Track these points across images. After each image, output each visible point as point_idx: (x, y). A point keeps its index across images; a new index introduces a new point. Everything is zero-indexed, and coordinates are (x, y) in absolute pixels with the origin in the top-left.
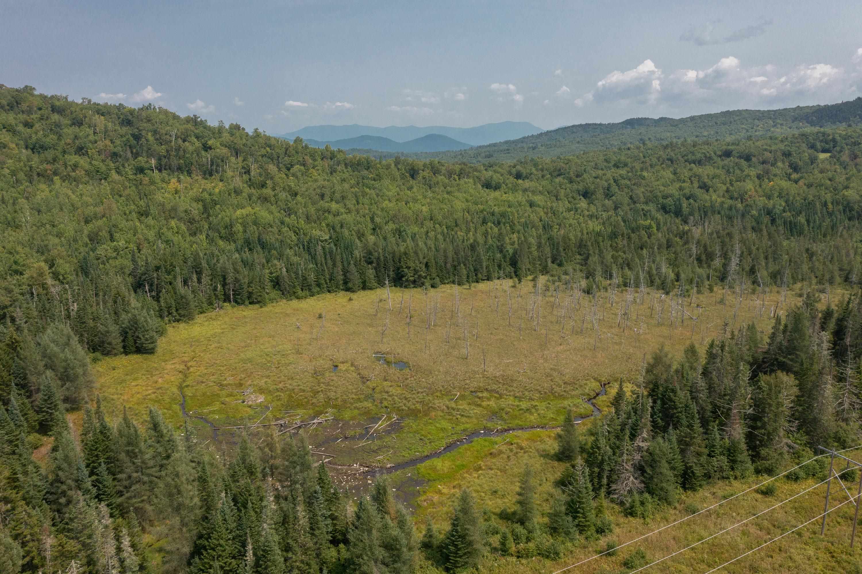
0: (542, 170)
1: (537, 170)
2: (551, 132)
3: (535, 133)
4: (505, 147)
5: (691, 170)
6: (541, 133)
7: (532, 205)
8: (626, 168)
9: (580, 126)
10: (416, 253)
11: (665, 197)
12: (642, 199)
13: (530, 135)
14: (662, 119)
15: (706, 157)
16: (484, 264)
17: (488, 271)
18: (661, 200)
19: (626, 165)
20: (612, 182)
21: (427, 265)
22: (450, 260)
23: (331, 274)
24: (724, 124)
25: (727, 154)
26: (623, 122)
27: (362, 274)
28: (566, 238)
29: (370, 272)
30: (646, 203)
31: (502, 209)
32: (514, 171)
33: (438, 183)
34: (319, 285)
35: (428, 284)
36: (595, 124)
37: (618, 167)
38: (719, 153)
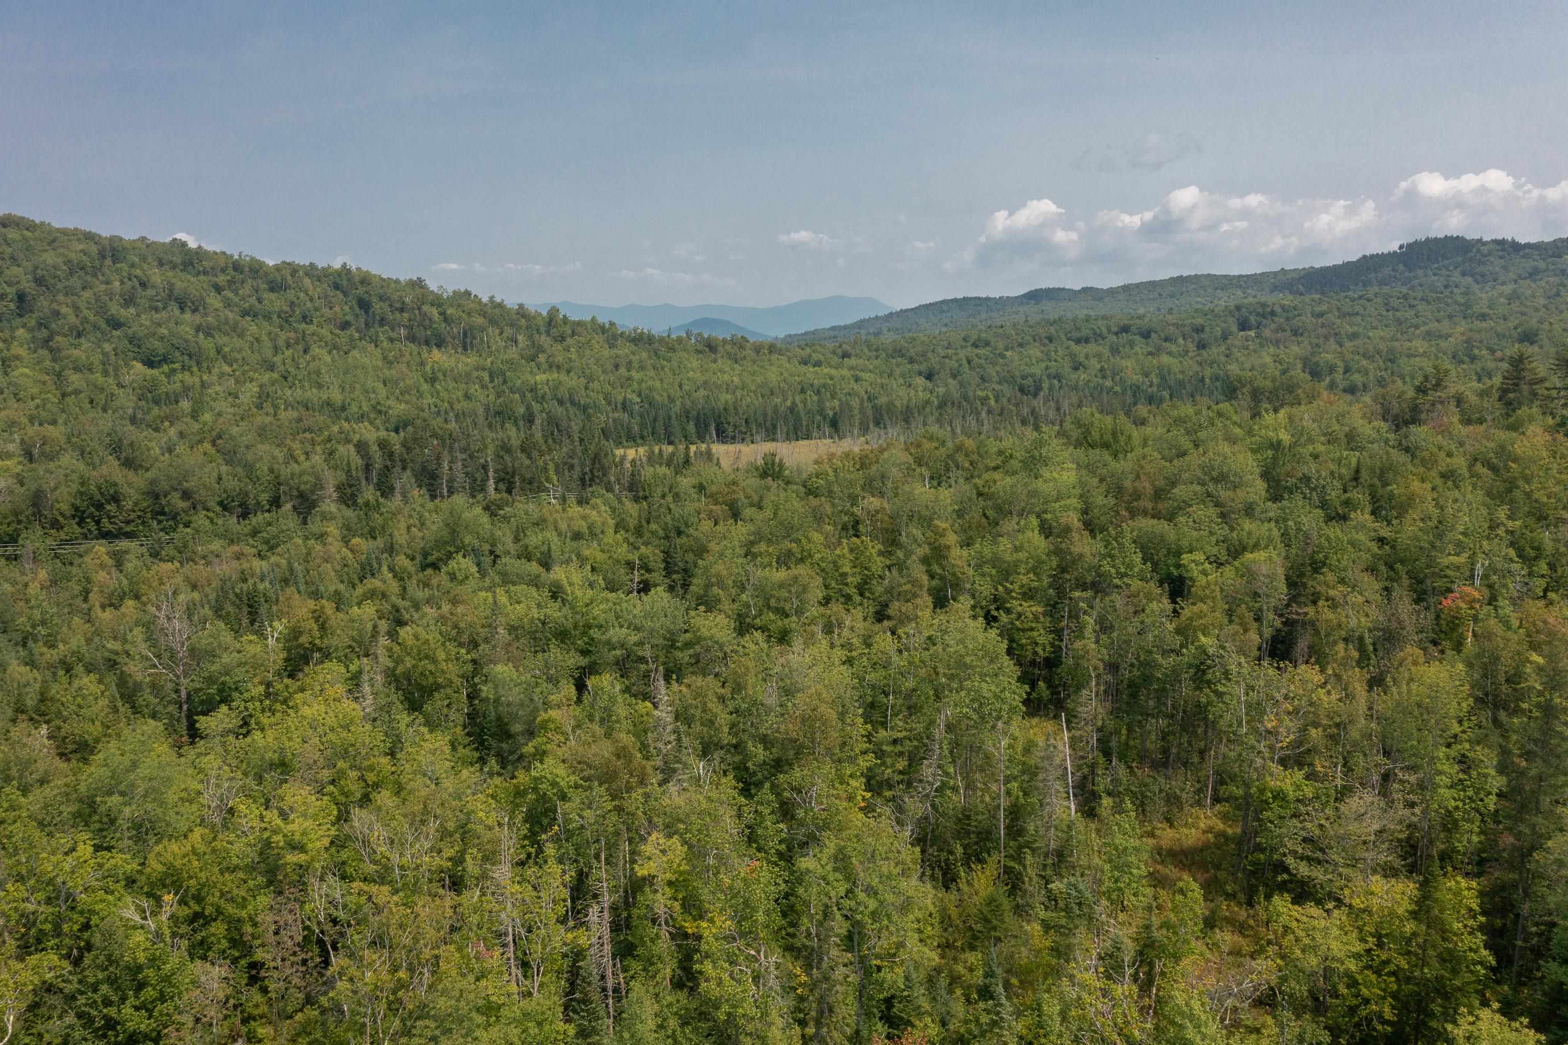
0: (877, 350)
1: (870, 350)
2: (906, 311)
3: (881, 314)
4: (832, 333)
5: (1068, 348)
6: (891, 314)
7: (857, 380)
8: (988, 348)
9: (955, 300)
10: (736, 409)
11: (1024, 377)
12: (996, 379)
13: (873, 316)
14: (1085, 290)
15: (1095, 334)
16: (804, 423)
17: (808, 430)
18: (1019, 380)
19: (987, 344)
20: (965, 362)
21: (747, 422)
22: (769, 418)
23: (653, 429)
24: (1172, 296)
25: (1125, 329)
26: (1024, 296)
27: (684, 429)
28: (891, 404)
29: (691, 427)
30: (1000, 383)
31: (822, 381)
32: (839, 351)
33: (745, 357)
34: (642, 437)
35: (748, 439)
36: (979, 298)
37: (977, 347)
38: (1115, 329)
